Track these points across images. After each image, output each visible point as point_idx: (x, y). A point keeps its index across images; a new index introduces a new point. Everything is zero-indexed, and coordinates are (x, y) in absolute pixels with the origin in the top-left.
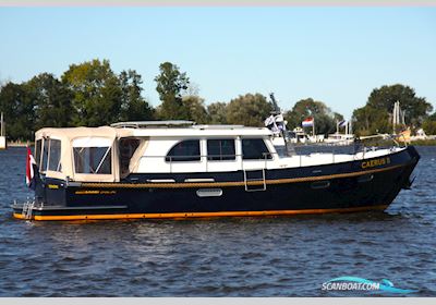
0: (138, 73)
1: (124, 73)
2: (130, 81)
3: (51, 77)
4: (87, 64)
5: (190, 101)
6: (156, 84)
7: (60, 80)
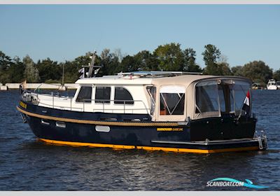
0: (194, 50)
1: (187, 50)
2: (190, 54)
3: (148, 52)
4: (168, 45)
5: (222, 65)
6: (203, 56)
7: (152, 54)
